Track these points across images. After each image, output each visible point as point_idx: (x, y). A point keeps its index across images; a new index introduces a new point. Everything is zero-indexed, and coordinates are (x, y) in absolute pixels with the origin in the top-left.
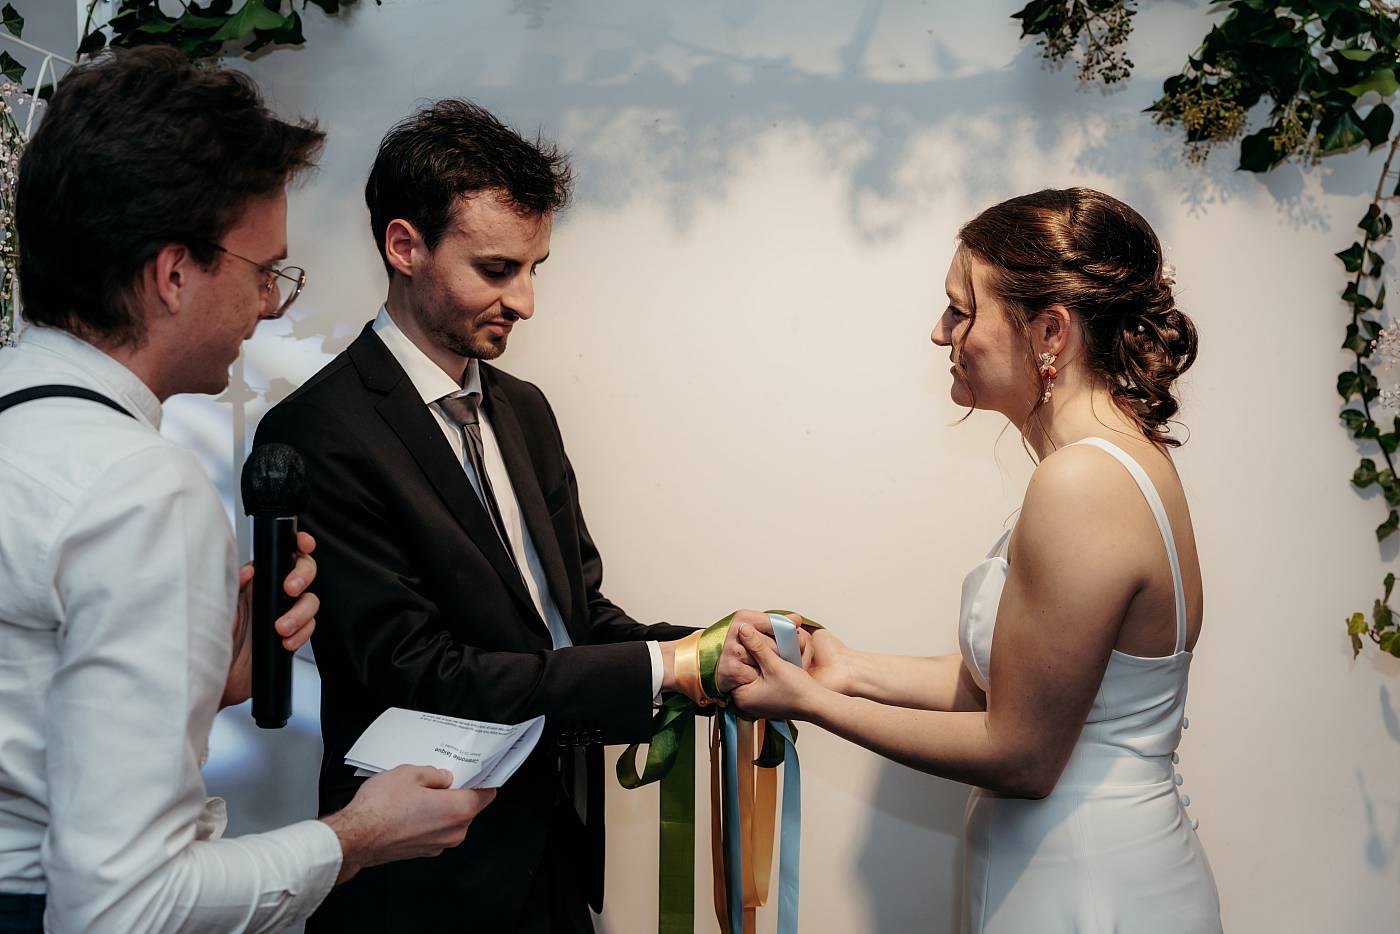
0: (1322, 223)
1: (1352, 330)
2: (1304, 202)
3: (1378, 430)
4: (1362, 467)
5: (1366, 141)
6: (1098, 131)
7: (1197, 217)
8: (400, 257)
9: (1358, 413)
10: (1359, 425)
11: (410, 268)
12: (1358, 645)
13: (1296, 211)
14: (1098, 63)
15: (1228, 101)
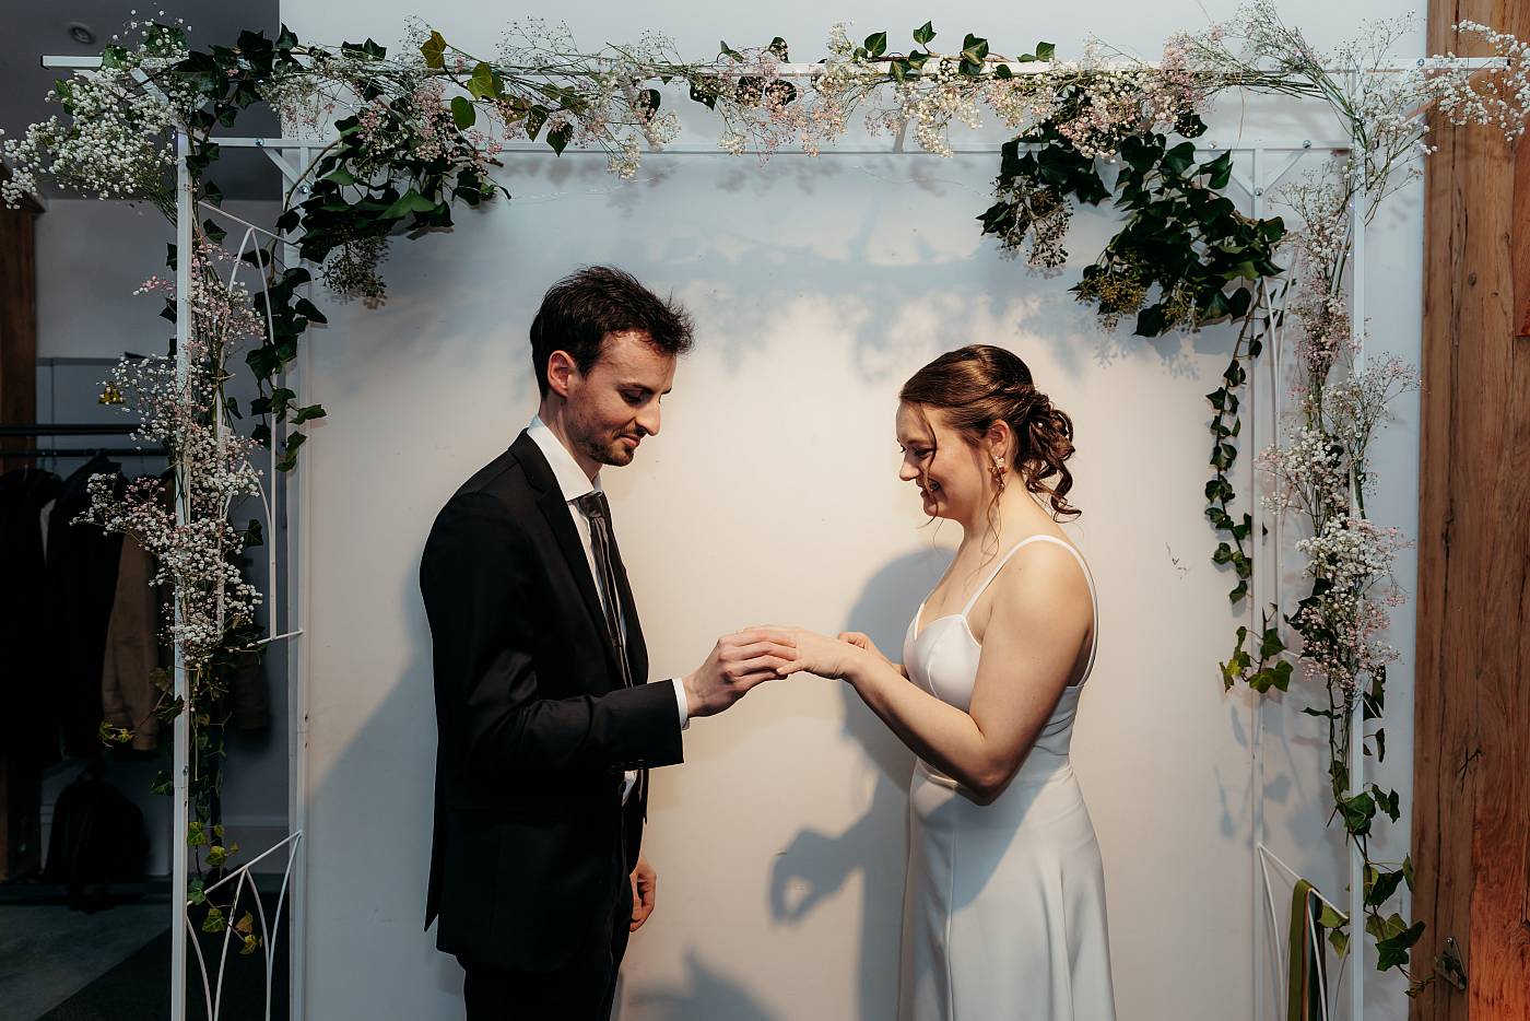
0: (1193, 373)
1: (1217, 451)
2: (1181, 357)
3: (1233, 523)
4: (1220, 548)
5: (1230, 315)
6: (1035, 305)
7: (1105, 368)
8: (559, 381)
9: (1218, 511)
10: (1220, 520)
11: (566, 390)
12: (1229, 682)
13: (1175, 365)
14: (1043, 251)
15: (1134, 282)
